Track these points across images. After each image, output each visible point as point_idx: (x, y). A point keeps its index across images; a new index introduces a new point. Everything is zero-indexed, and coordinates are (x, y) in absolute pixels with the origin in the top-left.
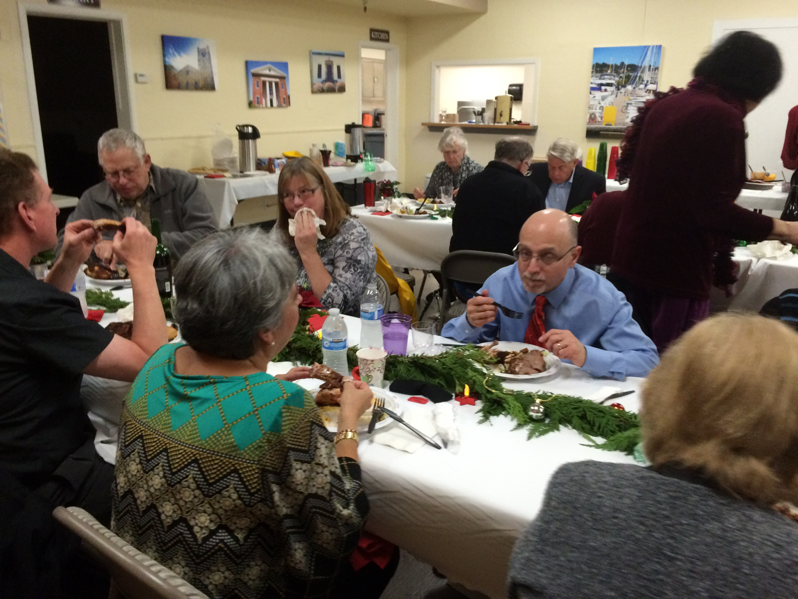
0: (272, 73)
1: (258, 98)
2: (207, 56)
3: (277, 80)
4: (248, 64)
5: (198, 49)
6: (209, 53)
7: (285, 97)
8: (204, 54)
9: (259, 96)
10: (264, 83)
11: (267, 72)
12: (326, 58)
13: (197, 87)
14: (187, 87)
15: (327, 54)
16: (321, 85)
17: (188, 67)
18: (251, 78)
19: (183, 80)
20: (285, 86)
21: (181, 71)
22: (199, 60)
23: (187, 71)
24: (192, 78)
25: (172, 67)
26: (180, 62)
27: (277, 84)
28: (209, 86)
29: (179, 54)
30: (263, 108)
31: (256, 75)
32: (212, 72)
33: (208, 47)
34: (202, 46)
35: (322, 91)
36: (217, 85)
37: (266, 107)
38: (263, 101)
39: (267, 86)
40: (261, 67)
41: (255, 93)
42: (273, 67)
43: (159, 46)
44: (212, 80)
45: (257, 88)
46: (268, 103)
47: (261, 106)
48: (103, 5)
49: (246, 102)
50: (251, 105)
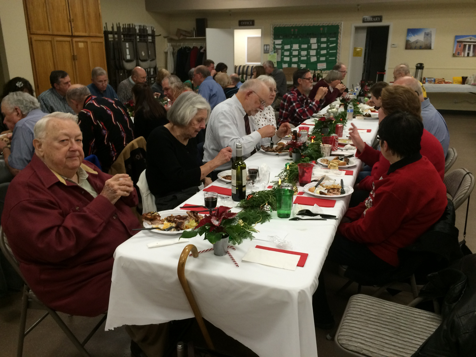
1: (459, 52)
2: (429, 35)
3: (475, 43)
4: (457, 37)
5: (425, 33)
6: (431, 34)
8: (428, 35)
10: (465, 46)
11: (469, 40)
13: (421, 48)
14: (415, 48)
17: (417, 40)
18: (456, 44)
19: (414, 45)
21: (414, 42)
22: (424, 37)
23: (417, 42)
24: (419, 45)
25: (409, 41)
26: (413, 39)
27: (474, 45)
29: (414, 36)
30: (461, 57)
31: (458, 42)
32: (431, 42)
33: (431, 31)
34: (427, 31)
36: (432, 47)
37: (464, 56)
38: (463, 54)
39: (467, 46)
40: (465, 38)
41: (457, 50)
42: (473, 38)
43: (405, 32)
44: (431, 44)
45: (459, 48)
46: (466, 55)
47: (460, 56)
48: (383, 21)
49: (451, 54)
50: (454, 55)
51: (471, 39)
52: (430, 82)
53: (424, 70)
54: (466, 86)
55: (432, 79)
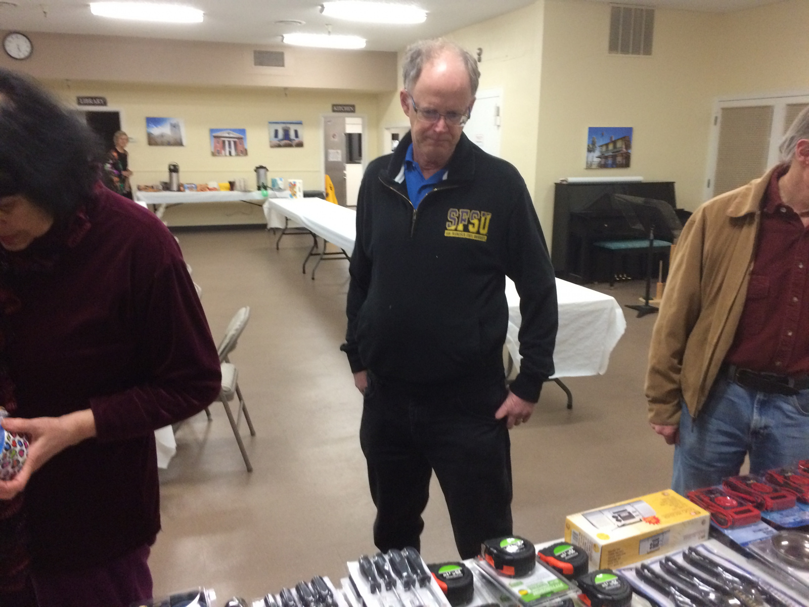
0: (231, 136)
1: (218, 150)
2: (177, 128)
3: (236, 140)
4: (212, 131)
5: (171, 124)
6: (179, 126)
7: (242, 149)
8: (175, 126)
9: (219, 149)
10: (224, 142)
11: (227, 135)
12: (284, 125)
13: (169, 144)
14: (162, 144)
15: (284, 123)
16: (278, 142)
17: (162, 133)
18: (214, 138)
19: (159, 140)
20: (242, 144)
21: (158, 135)
22: (171, 130)
23: (162, 136)
24: (165, 139)
25: (152, 134)
26: (156, 131)
27: (235, 142)
28: (180, 144)
29: (156, 127)
30: (223, 156)
31: (215, 137)
32: (181, 136)
33: (178, 122)
34: (174, 122)
35: (279, 146)
36: (184, 142)
37: (226, 156)
38: (223, 152)
39: (227, 143)
40: (222, 132)
41: (215, 147)
42: (231, 132)
43: (144, 123)
44: (181, 140)
45: (217, 144)
46: (228, 153)
47: (220, 155)
48: (109, 104)
49: (209, 154)
50: (213, 154)
51: (229, 134)
52: (191, 189)
53: (181, 173)
54: (235, 193)
55: (193, 186)
